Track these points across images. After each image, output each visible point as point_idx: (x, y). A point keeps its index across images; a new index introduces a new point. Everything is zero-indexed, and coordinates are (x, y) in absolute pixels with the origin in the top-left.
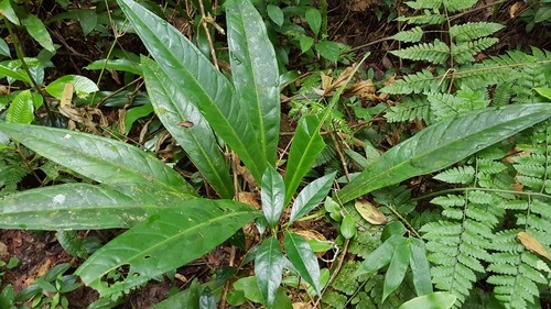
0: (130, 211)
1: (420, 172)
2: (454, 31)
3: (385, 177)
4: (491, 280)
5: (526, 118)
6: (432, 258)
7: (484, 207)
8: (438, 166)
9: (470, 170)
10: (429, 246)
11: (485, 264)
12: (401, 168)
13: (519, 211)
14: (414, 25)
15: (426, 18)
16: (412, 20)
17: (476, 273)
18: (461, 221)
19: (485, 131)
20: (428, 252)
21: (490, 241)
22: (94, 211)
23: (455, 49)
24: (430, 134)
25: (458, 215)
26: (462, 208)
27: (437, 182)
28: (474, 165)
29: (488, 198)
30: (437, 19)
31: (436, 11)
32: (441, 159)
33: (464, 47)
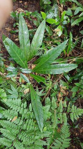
0: (24, 45)
1: (32, 101)
2: (65, 114)
3: (33, 94)
4: (9, 110)
5: (40, 123)
6: (14, 99)
7: (23, 112)
8: (33, 104)
9: (31, 110)
10: (16, 99)
11: (12, 109)
12: (34, 97)
13: (21, 118)
14: (67, 106)
15: (69, 108)
16: (69, 105)
17: (10, 107)
18: (21, 106)
19: (38, 115)
20: (15, 99)
21: (16, 111)
22: (23, 39)
23: (61, 114)
24: (40, 104)
25: (22, 106)
26: (23, 107)
27: (29, 104)
28: (32, 111)
29: (25, 113)
30: (68, 111)
31: (70, 111)
32: (34, 105)
33: (61, 116)
